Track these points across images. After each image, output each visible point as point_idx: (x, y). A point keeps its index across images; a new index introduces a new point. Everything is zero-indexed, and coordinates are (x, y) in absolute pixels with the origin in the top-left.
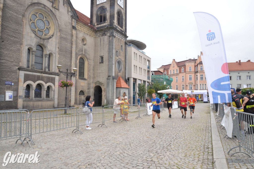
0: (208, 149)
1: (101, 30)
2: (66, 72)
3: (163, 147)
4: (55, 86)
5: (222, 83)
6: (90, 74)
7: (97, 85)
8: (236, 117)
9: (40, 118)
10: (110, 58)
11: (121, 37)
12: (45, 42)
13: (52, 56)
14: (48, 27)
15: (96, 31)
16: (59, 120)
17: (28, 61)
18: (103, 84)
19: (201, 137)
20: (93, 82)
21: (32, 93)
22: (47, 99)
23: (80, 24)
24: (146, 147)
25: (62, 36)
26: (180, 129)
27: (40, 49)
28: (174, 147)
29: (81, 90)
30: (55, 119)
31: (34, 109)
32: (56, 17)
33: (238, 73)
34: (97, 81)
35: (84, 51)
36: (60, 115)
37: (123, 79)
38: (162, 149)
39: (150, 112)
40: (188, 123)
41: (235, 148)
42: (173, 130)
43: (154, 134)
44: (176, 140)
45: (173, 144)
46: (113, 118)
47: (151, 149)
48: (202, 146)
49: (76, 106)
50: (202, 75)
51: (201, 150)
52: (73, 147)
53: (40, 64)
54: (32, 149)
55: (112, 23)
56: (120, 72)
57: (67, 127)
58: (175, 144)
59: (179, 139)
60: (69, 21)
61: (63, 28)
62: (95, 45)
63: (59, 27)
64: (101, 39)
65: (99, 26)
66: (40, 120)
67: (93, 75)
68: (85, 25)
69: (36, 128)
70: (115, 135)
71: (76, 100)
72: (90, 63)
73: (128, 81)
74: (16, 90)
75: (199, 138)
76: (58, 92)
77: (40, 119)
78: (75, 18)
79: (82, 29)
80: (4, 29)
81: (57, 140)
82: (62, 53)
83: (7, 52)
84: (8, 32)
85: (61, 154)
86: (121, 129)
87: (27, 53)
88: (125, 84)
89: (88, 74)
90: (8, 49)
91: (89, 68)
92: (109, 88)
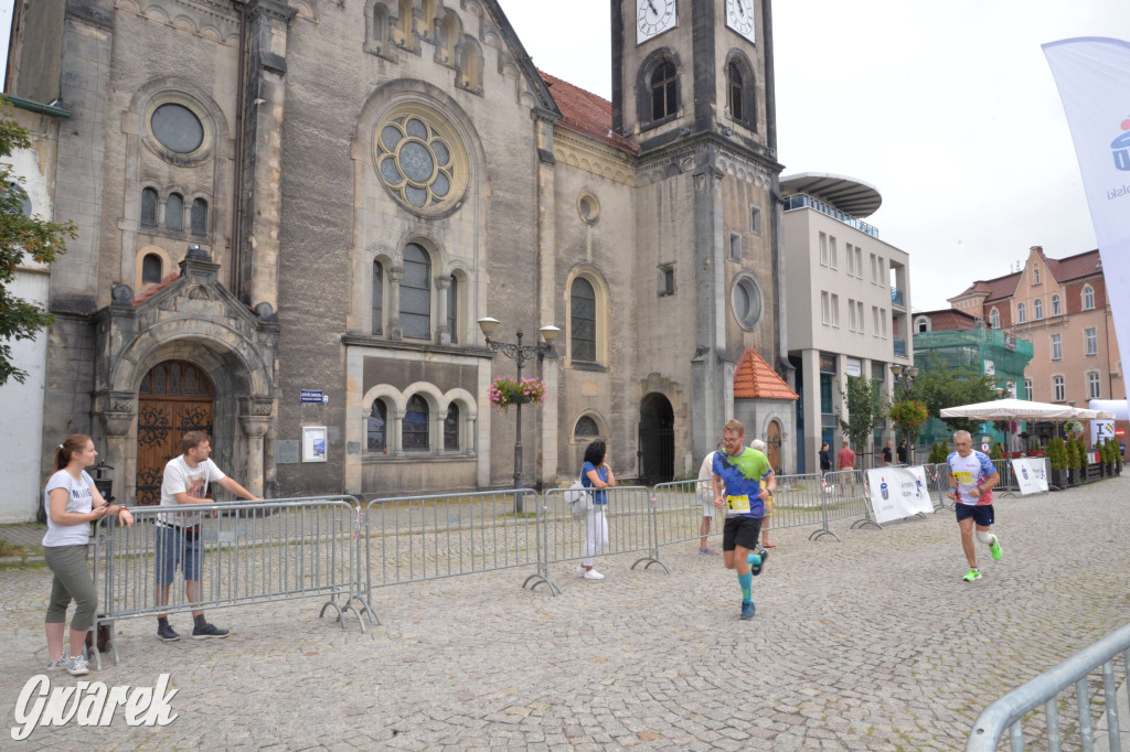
1: (660, 150)
2: (516, 343)
3: (878, 665)
4: (480, 401)
6: (619, 344)
7: (652, 390)
10: (703, 268)
11: (750, 173)
12: (435, 230)
13: (463, 282)
14: (443, 168)
15: (639, 158)
16: (492, 536)
17: (377, 308)
18: (675, 387)
20: (633, 380)
21: (396, 432)
22: (450, 453)
23: (571, 136)
24: (799, 661)
25: (500, 199)
27: (419, 256)
28: (930, 666)
29: (582, 414)
30: (477, 534)
31: (403, 494)
32: (472, 125)
34: (649, 372)
35: (589, 251)
36: (494, 517)
37: (769, 361)
39: (885, 508)
42: (967, 593)
43: (862, 609)
44: (955, 641)
45: (930, 654)
46: (697, 535)
47: (817, 667)
49: (564, 481)
52: (507, 639)
53: (421, 317)
55: (703, 115)
56: (750, 330)
58: (941, 658)
59: (972, 635)
60: (525, 134)
61: (502, 165)
62: (638, 220)
63: (485, 161)
64: (660, 192)
65: (652, 134)
67: (631, 350)
68: (592, 140)
69: (398, 567)
70: (687, 604)
71: (563, 456)
72: (616, 299)
73: (791, 366)
74: (338, 422)
76: (489, 423)
77: (397, 535)
78: (546, 116)
79: (579, 156)
80: (290, 196)
81: (460, 613)
82: (502, 268)
83: (303, 281)
84: (303, 208)
85: (458, 662)
86: (725, 582)
87: (371, 280)
88: (777, 380)
89: (612, 347)
90: (305, 269)
91: (615, 319)
92: (704, 402)
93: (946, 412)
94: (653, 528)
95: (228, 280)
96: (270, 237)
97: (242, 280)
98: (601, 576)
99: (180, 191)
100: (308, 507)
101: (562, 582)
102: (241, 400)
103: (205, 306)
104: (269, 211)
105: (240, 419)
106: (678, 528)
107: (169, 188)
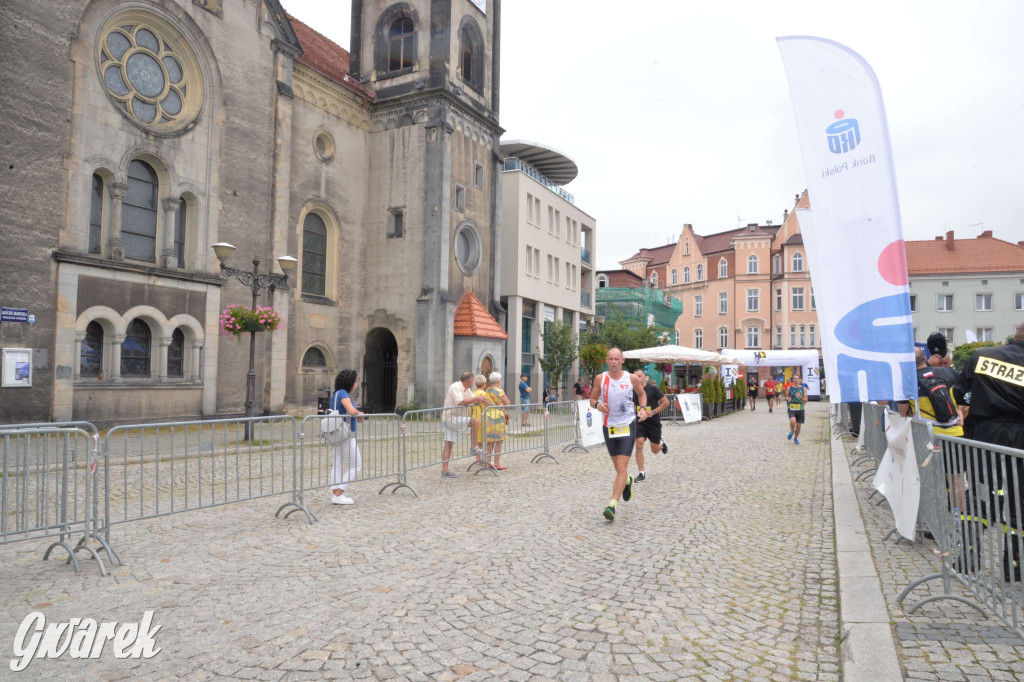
0: (818, 586)
1: (396, 100)
2: (251, 270)
3: (643, 576)
4: (207, 328)
5: (878, 322)
6: (348, 280)
7: (377, 325)
8: (933, 459)
9: (145, 457)
10: (431, 215)
11: (476, 132)
12: (164, 149)
13: (193, 206)
14: (176, 86)
15: (374, 104)
16: (223, 464)
17: (95, 225)
18: (400, 323)
19: (794, 536)
20: (360, 315)
21: (113, 356)
22: (173, 380)
23: (310, 74)
24: (573, 577)
25: (236, 126)
26: (711, 504)
27: (144, 175)
28: (684, 575)
29: (311, 346)
30: (206, 462)
31: (121, 422)
32: (210, 46)
33: (941, 283)
34: (375, 308)
35: (323, 188)
36: (225, 445)
37: (484, 304)
38: (636, 584)
39: (588, 435)
40: (741, 481)
41: (925, 581)
42: (682, 507)
44: (693, 549)
45: (680, 563)
46: (439, 460)
47: (592, 582)
48: (794, 571)
49: (292, 411)
50: (801, 290)
51: (792, 588)
52: (277, 573)
53: (145, 238)
54: (110, 583)
55: (438, 72)
56: (470, 275)
57: (256, 493)
58: (690, 566)
59: (704, 543)
60: (264, 64)
61: (238, 91)
62: (370, 165)
63: (221, 84)
64: (393, 139)
65: (388, 84)
66: (145, 466)
67: (359, 286)
68: (331, 80)
69: (125, 498)
70: (448, 527)
71: (291, 385)
72: (347, 237)
73: (502, 309)
74: (45, 344)
75: (784, 541)
76: (216, 351)
77: (143, 462)
78: (286, 50)
79: (317, 95)
81: (213, 547)
84: (11, 106)
86: (474, 504)
87: (89, 194)
88: (490, 321)
89: (341, 283)
91: (345, 256)
92: (427, 338)
93: (628, 355)
94: (402, 453)
101: (316, 509)
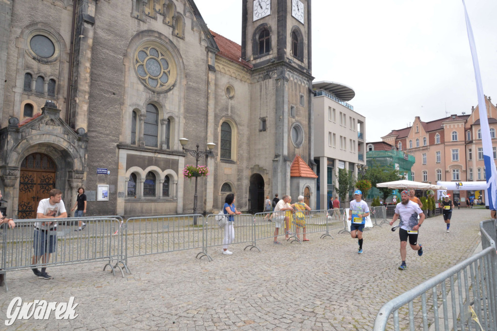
1: (262, 68)
2: (196, 150)
3: (347, 291)
4: (179, 175)
6: (241, 152)
7: (255, 172)
10: (279, 120)
11: (300, 80)
12: (161, 99)
13: (173, 122)
14: (166, 71)
15: (252, 71)
17: (133, 132)
18: (265, 171)
20: (247, 168)
21: (141, 188)
22: (165, 198)
23: (223, 60)
24: (314, 290)
25: (191, 86)
27: (153, 110)
28: (368, 292)
29: (225, 182)
32: (179, 52)
34: (254, 165)
35: (229, 110)
36: (185, 226)
37: (306, 161)
38: (342, 295)
43: (341, 267)
44: (379, 281)
45: (369, 287)
47: (322, 292)
49: (216, 211)
52: (188, 280)
53: (154, 137)
54: (125, 281)
55: (281, 54)
56: (298, 148)
58: (373, 288)
59: (386, 279)
60: (203, 58)
61: (192, 71)
62: (251, 98)
63: (184, 69)
64: (261, 86)
65: (258, 61)
67: (246, 154)
68: (232, 62)
70: (268, 265)
71: (215, 200)
72: (241, 132)
73: (315, 164)
74: (114, 183)
76: (183, 185)
78: (212, 50)
79: (226, 69)
80: (95, 80)
81: (168, 269)
82: (191, 117)
83: (100, 119)
84: (101, 86)
85: (166, 291)
86: (284, 256)
87: (131, 119)
88: (309, 170)
89: (238, 152)
90: (101, 113)
91: (240, 140)
92: (278, 178)
93: (379, 185)
94: (254, 233)
95: (64, 117)
96: (85, 98)
97: (71, 117)
98: (231, 253)
99: (43, 75)
100: (99, 221)
101: (213, 256)
102: (69, 172)
103: (53, 128)
104: (84, 86)
105: (68, 181)
106: (264, 232)
107: (38, 73)
